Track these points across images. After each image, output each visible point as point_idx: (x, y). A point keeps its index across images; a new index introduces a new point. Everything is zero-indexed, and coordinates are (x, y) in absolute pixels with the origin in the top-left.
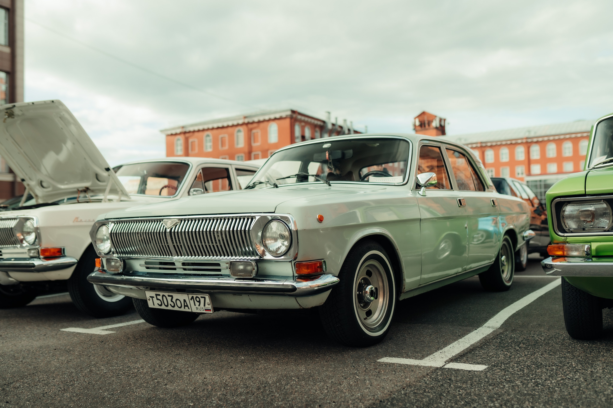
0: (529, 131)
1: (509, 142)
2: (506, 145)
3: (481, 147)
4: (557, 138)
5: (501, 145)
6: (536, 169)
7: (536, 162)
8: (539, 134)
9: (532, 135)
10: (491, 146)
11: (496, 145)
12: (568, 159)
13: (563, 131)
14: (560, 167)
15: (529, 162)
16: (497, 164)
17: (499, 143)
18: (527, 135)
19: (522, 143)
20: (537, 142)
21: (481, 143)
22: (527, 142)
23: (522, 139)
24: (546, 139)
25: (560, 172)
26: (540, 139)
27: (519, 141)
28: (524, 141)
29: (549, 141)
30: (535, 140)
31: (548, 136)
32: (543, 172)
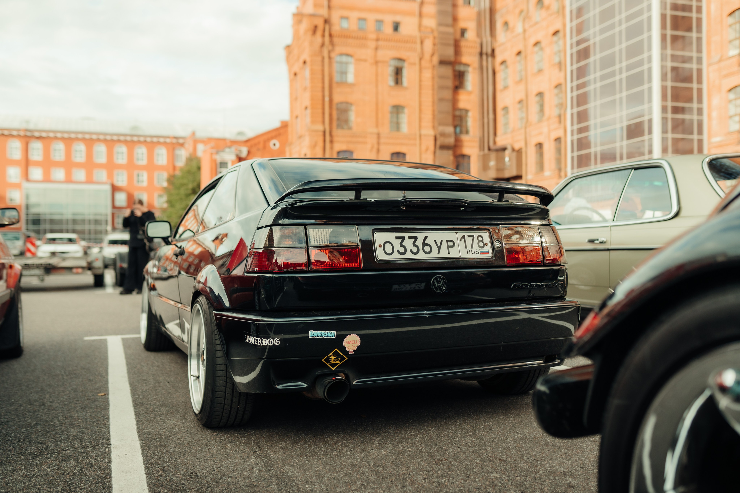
0: (27, 122)
4: (66, 135)
6: (36, 173)
7: (37, 164)
8: (41, 126)
9: (31, 127)
12: (79, 165)
13: (73, 127)
14: (68, 174)
15: (27, 163)
18: (24, 126)
19: (19, 136)
20: (39, 138)
22: (26, 136)
23: (18, 130)
24: (51, 135)
25: (69, 180)
26: (44, 135)
27: (15, 133)
28: (22, 133)
29: (56, 138)
30: (37, 134)
31: (54, 132)
32: (47, 179)
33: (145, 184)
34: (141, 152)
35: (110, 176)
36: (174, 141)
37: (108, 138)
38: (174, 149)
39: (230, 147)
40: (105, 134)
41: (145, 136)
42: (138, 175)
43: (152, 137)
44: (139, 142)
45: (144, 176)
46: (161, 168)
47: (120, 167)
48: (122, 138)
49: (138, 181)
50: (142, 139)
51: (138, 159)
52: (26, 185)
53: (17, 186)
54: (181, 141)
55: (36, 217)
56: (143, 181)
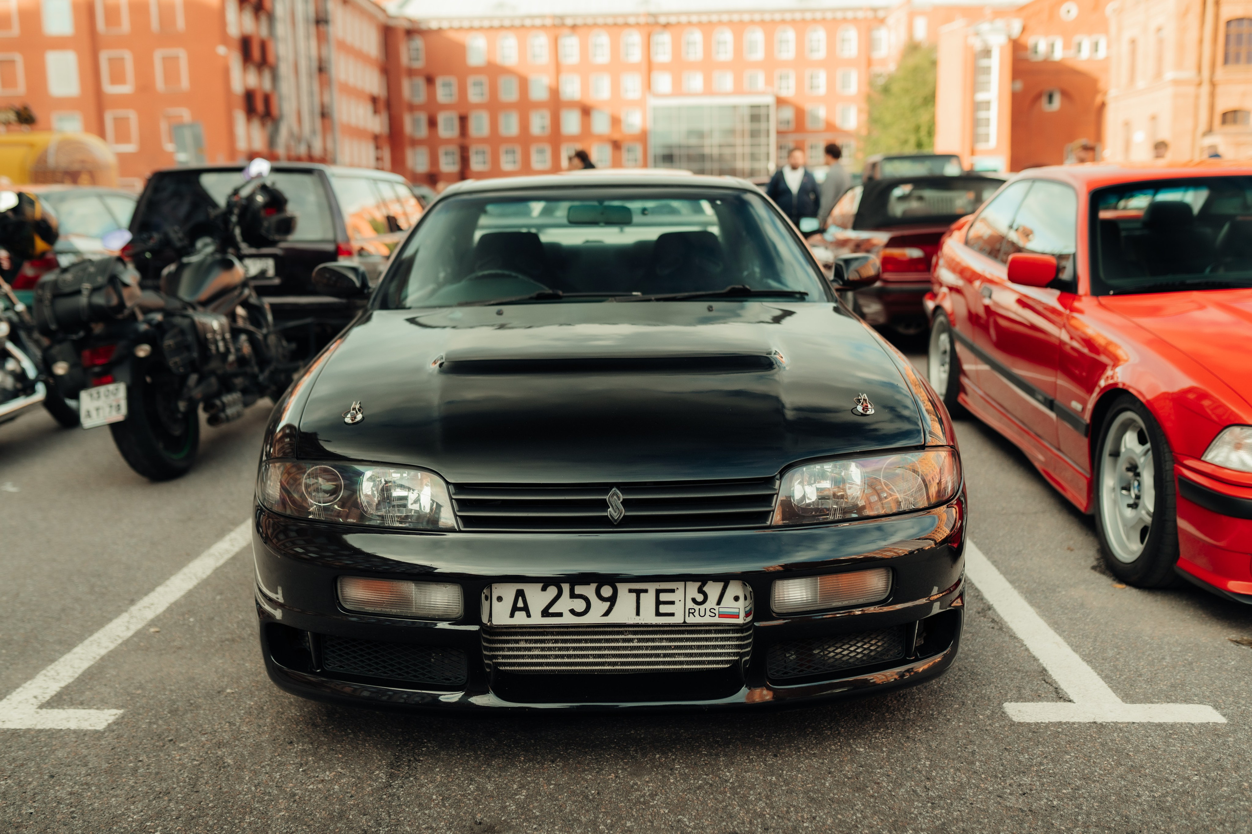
1: (610, 21)
2: (606, 26)
3: (554, 26)
4: (704, 19)
5: (596, 25)
6: (663, 82)
7: (664, 67)
9: (653, 9)
10: (574, 27)
11: (586, 25)
12: (724, 66)
14: (708, 81)
15: (649, 67)
16: (586, 68)
17: (590, 21)
20: (666, 26)
21: (554, 17)
22: (648, 24)
23: (637, 15)
24: (684, 19)
25: (708, 91)
26: (673, 20)
27: (632, 20)
28: (642, 20)
29: (690, 24)
30: (663, 20)
31: (688, 14)
32: (678, 90)
33: (822, 90)
34: (818, 37)
35: (769, 81)
36: (870, 15)
37: (767, 17)
38: (869, 30)
39: (992, 21)
40: (762, 12)
41: (824, 10)
42: (812, 78)
43: (834, 10)
44: (814, 21)
45: (822, 78)
46: (849, 63)
47: (785, 64)
48: (788, 16)
49: (812, 88)
50: (818, 16)
51: (812, 51)
52: (653, 102)
53: (640, 104)
54: (881, 14)
55: (666, 152)
56: (818, 87)
